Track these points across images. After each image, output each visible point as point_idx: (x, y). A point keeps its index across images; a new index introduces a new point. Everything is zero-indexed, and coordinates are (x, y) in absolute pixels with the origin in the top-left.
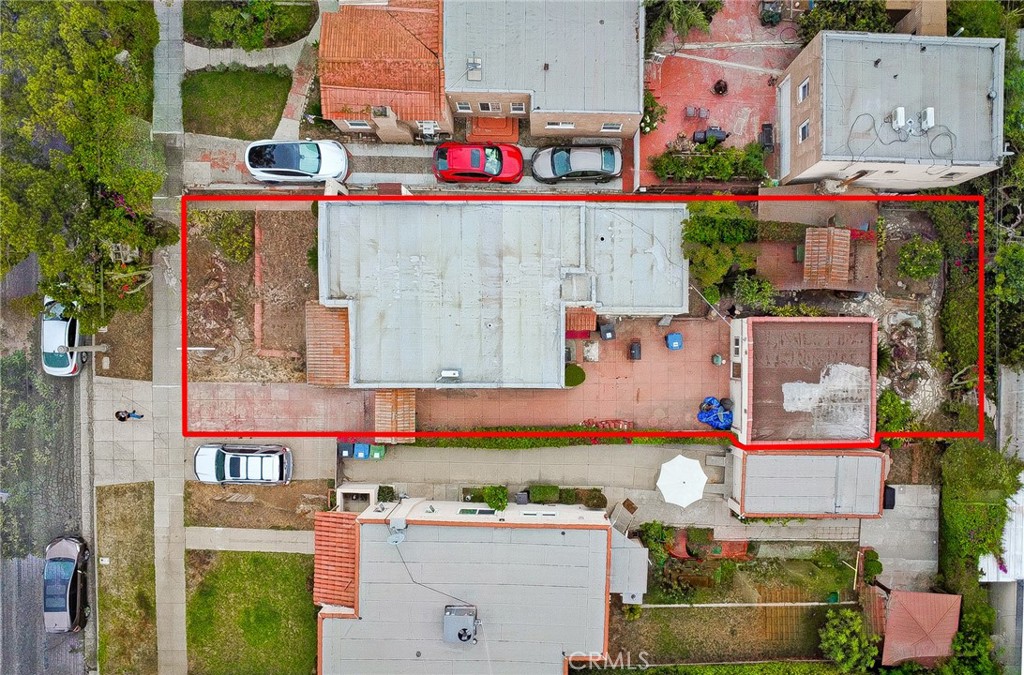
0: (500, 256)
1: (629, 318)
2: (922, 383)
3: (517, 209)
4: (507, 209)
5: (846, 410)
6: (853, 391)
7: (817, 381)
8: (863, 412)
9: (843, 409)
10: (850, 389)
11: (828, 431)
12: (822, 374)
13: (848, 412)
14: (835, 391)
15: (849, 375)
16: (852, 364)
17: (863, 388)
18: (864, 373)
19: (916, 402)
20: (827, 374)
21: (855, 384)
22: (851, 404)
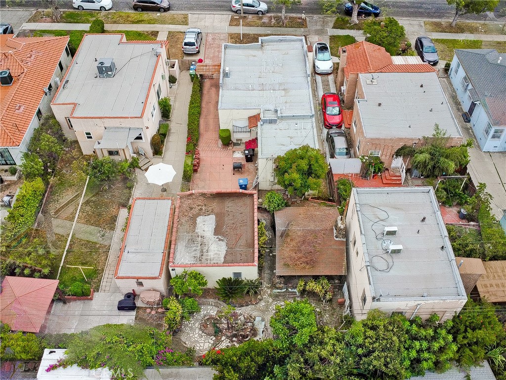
0: (284, 90)
1: (257, 169)
2: (210, 341)
3: (308, 95)
4: (308, 91)
5: (195, 252)
6: (207, 256)
7: (215, 234)
8: (193, 262)
9: (195, 250)
10: (209, 253)
11: (182, 242)
12: (220, 237)
13: (193, 253)
14: (208, 245)
15: (218, 252)
16: (226, 255)
17: (209, 261)
18: (219, 262)
19: (196, 336)
20: (220, 240)
21: (212, 256)
22: (198, 255)
